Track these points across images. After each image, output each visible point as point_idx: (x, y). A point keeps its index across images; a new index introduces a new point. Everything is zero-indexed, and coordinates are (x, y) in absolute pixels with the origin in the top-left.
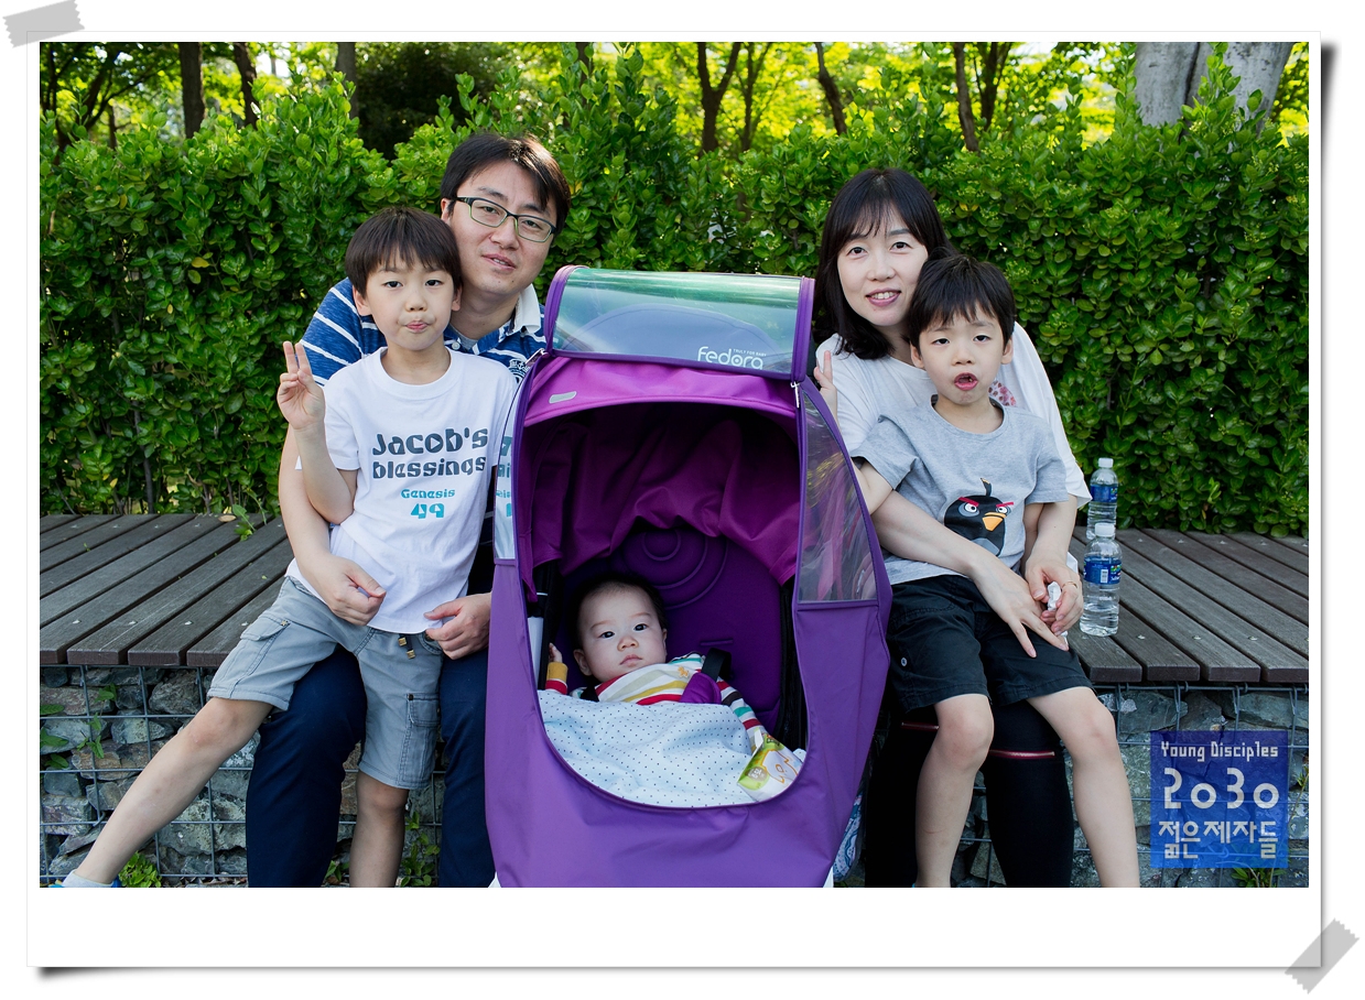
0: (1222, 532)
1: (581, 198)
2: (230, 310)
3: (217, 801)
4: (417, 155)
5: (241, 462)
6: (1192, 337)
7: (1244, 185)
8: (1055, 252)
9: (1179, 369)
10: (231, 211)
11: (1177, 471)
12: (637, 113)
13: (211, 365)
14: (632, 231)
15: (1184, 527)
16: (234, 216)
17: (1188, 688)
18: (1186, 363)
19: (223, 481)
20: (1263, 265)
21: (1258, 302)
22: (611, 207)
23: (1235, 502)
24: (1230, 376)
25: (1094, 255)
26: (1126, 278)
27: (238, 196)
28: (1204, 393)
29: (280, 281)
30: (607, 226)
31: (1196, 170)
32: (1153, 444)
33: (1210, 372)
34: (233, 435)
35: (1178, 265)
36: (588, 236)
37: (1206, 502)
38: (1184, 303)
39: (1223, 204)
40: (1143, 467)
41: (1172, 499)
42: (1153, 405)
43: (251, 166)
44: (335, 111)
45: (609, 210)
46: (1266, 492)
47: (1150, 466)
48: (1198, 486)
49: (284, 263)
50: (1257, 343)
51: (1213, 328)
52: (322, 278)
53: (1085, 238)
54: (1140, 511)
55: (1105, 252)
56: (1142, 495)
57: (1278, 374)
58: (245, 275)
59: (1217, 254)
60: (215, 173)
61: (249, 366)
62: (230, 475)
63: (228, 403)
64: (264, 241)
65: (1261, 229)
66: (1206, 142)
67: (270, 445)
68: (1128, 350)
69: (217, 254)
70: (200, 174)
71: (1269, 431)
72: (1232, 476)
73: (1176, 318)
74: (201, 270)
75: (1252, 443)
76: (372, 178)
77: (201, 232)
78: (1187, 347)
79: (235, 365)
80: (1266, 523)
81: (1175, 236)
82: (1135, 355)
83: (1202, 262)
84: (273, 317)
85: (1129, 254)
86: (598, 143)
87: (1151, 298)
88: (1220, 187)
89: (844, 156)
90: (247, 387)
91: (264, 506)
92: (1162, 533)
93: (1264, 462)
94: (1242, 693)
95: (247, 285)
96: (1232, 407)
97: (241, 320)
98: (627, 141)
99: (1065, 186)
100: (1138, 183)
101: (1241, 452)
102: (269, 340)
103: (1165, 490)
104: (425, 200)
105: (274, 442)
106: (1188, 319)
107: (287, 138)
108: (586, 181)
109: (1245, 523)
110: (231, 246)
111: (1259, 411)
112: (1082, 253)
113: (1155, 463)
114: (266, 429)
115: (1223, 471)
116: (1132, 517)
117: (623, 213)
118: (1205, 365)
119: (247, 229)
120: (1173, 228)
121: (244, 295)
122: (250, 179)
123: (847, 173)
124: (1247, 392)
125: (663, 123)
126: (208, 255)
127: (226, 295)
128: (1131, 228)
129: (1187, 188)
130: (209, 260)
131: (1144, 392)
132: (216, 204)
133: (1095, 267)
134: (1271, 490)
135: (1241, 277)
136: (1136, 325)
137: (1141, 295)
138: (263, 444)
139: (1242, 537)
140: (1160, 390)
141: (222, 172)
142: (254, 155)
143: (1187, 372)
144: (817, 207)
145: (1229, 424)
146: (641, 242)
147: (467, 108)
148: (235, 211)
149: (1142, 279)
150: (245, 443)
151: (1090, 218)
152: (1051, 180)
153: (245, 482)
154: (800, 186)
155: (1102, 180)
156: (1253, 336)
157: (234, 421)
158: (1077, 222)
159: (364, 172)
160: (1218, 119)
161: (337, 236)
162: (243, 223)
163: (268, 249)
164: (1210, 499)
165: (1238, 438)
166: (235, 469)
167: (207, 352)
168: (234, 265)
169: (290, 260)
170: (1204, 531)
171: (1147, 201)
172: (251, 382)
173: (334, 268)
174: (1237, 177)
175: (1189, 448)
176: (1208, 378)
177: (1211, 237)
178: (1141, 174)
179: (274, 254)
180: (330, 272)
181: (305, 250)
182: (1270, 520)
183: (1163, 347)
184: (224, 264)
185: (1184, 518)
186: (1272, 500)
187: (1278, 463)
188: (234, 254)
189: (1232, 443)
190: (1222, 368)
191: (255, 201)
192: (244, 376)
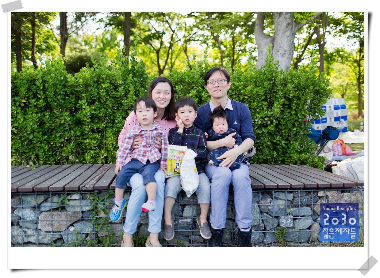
0: (278, 164)
1: (121, 85)
2: (31, 113)
3: (25, 229)
4: (80, 74)
5: (32, 152)
6: (267, 117)
7: (277, 82)
8: (235, 98)
9: (265, 125)
10: (32, 88)
11: (266, 149)
12: (136, 65)
13: (25, 126)
14: (134, 92)
15: (269, 163)
16: (33, 89)
17: (262, 191)
18: (267, 123)
19: (27, 157)
20: (282, 100)
21: (282, 109)
22: (129, 87)
23: (281, 157)
24: (277, 126)
25: (244, 99)
26: (252, 104)
27: (35, 84)
28: (271, 131)
29: (44, 105)
30: (128, 91)
31: (266, 78)
32: (260, 143)
33: (272, 125)
34: (30, 145)
35: (263, 100)
36: (123, 94)
37: (273, 157)
38: (265, 109)
39: (273, 86)
40: (259, 149)
41: (266, 156)
42: (259, 134)
43: (38, 77)
44: (60, 64)
45: (128, 88)
46: (287, 154)
47: (260, 148)
48: (271, 153)
49: (46, 101)
50: (282, 118)
51: (272, 115)
52: (56, 104)
53: (242, 94)
54: (258, 160)
55: (247, 97)
56: (259, 156)
57: (287, 126)
58: (35, 103)
59: (272, 98)
60: (29, 78)
61: (36, 126)
62: (29, 155)
63: (29, 136)
64: (41, 95)
65: (281, 92)
66: (267, 72)
67: (40, 147)
68: (253, 121)
69: (28, 98)
70: (25, 78)
71: (287, 139)
72: (279, 150)
73: (263, 112)
74: (24, 103)
75: (283, 142)
76: (68, 80)
77: (24, 93)
78: (266, 119)
79: (32, 126)
80: (288, 161)
81: (262, 94)
82: (255, 121)
83: (269, 100)
84: (42, 114)
85: (252, 98)
86: (126, 72)
87: (258, 108)
88: (271, 82)
89: (185, 75)
90: (35, 132)
91: (38, 163)
92: (264, 165)
93: (286, 147)
94: (275, 192)
95: (35, 106)
96: (278, 134)
97: (34, 115)
98: (133, 72)
99: (237, 83)
100: (254, 82)
101: (281, 144)
102: (41, 120)
103: (264, 154)
104: (82, 85)
105: (41, 146)
106: (266, 112)
107: (48, 70)
108: (122, 81)
109: (283, 162)
110: (32, 96)
111: (284, 134)
112: (242, 98)
113: (261, 147)
114: (39, 142)
115: (277, 150)
116: (257, 161)
117: (132, 88)
118: (271, 124)
119: (36, 92)
120: (261, 91)
121: (35, 109)
122: (38, 80)
123: (186, 79)
124: (281, 130)
125: (142, 68)
126: (26, 99)
127: (30, 109)
128: (252, 92)
129: (264, 82)
130: (26, 100)
131: (258, 131)
132: (28, 86)
133: (245, 101)
134: (289, 153)
135: (278, 103)
136: (255, 115)
137: (256, 108)
138: (38, 146)
139: (283, 165)
140: (261, 130)
141: (31, 78)
142: (39, 74)
143: (267, 126)
144: (178, 87)
145: (278, 138)
146: (136, 95)
147: (93, 63)
148: (33, 88)
149: (255, 104)
150: (33, 147)
151: (243, 90)
152: (234, 81)
153: (33, 157)
154: (174, 82)
155: (246, 81)
156: (281, 117)
157: (31, 141)
158: (240, 91)
159: (67, 78)
160: (269, 67)
161: (60, 94)
162: (35, 91)
163: (42, 97)
164: (274, 156)
165: (280, 141)
166: (31, 153)
167: (25, 123)
168: (32, 101)
169: (47, 100)
170: (274, 164)
171: (256, 86)
172: (36, 130)
173: (59, 101)
174: (275, 80)
175: (269, 143)
176: (271, 127)
177: (270, 94)
178: (254, 80)
179: (43, 98)
180: (58, 102)
181: (52, 96)
182: (289, 161)
183: (261, 119)
184: (30, 101)
185: (269, 161)
186: (289, 156)
187: (289, 147)
188: (33, 98)
189: (278, 142)
190: (275, 124)
191: (39, 85)
192: (34, 129)
